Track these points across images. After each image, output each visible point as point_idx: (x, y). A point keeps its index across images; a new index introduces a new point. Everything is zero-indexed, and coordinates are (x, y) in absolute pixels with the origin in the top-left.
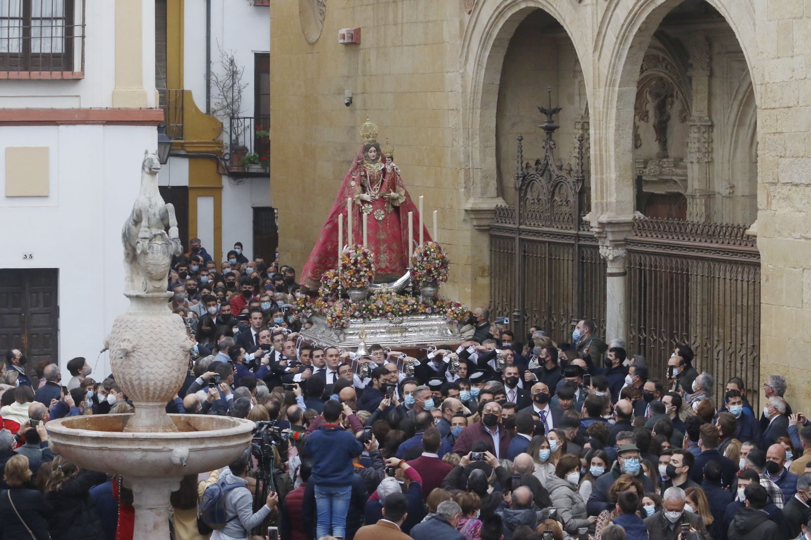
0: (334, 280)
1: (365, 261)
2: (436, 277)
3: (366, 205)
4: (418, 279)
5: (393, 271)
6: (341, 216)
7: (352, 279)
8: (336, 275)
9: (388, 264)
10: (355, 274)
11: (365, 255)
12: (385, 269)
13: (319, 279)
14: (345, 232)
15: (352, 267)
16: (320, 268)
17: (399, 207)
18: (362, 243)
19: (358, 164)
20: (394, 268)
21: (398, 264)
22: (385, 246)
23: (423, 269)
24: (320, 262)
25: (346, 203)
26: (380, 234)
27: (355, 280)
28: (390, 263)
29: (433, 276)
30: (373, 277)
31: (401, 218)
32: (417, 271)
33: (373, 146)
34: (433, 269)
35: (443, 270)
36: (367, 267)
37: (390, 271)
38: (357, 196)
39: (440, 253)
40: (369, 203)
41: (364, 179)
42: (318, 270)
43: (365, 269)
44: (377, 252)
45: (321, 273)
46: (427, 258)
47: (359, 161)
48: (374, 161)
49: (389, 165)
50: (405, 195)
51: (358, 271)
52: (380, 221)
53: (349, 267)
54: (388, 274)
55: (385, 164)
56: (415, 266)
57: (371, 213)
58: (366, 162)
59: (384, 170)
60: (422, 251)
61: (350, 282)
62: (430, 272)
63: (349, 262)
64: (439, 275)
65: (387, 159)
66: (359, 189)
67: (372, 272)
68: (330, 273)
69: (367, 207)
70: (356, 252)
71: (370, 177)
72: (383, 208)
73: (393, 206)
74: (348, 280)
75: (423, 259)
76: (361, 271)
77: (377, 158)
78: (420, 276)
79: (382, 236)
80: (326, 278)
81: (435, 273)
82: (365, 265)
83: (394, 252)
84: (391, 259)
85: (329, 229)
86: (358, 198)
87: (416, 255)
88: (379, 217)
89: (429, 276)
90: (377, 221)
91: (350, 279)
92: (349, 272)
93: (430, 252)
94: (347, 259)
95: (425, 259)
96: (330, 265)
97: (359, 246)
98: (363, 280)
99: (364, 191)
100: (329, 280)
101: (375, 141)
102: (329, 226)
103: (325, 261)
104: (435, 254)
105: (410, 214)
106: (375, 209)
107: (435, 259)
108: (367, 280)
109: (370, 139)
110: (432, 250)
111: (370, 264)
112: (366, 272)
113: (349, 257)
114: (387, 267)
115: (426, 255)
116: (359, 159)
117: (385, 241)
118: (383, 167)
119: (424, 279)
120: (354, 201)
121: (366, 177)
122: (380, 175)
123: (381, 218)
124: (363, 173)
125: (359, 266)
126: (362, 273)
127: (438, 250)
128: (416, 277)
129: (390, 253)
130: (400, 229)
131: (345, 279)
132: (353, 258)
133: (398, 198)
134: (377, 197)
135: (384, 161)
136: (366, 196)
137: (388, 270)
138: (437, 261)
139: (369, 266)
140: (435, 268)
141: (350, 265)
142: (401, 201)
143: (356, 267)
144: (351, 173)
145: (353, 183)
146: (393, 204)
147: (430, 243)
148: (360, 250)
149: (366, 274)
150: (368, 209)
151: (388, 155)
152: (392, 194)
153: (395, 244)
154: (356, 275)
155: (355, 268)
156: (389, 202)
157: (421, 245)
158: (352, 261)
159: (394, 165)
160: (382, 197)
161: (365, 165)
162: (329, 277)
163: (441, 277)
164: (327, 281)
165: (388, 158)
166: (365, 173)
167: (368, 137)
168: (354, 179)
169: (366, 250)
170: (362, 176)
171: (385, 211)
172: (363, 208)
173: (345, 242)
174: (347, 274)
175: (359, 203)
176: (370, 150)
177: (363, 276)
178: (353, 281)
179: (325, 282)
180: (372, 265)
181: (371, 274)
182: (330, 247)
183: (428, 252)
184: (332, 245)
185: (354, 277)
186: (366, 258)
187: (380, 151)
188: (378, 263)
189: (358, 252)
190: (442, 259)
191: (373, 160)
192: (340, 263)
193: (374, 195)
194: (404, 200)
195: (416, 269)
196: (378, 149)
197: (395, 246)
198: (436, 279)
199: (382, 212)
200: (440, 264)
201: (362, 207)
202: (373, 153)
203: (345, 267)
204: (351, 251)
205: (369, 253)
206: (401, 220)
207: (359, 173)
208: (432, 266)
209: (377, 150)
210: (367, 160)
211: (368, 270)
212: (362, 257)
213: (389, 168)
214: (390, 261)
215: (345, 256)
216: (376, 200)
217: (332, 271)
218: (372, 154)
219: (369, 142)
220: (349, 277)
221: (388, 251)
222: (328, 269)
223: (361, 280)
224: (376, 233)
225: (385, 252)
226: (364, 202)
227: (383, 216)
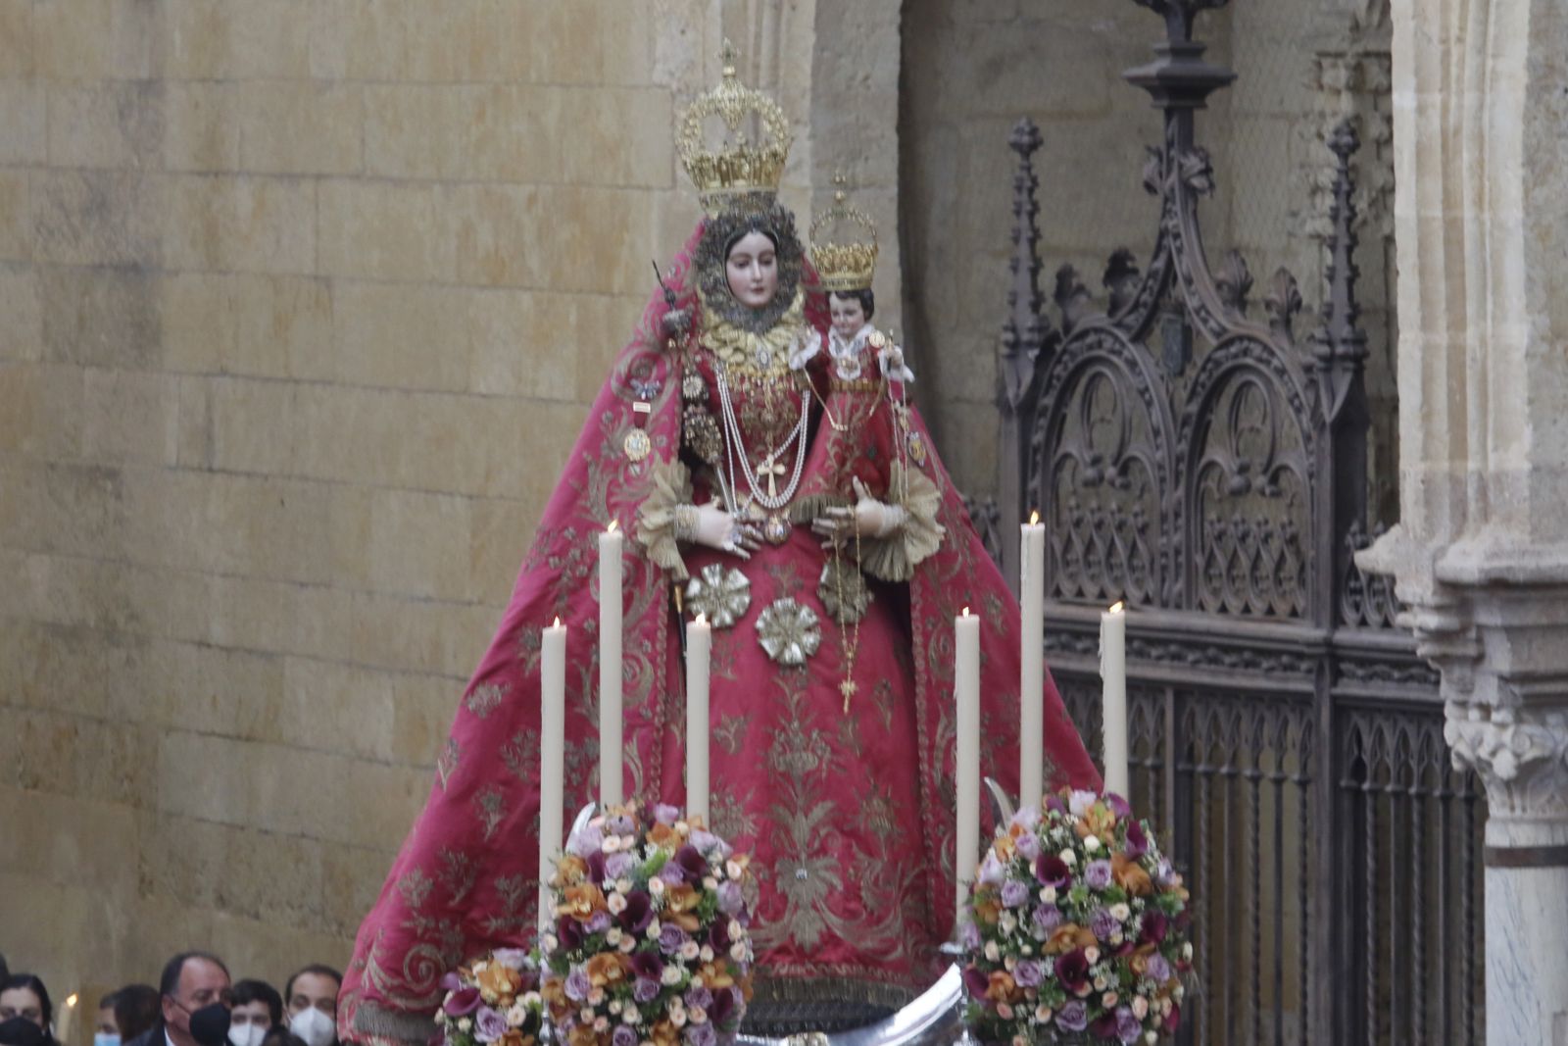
0: (516, 1015)
1: (692, 900)
2: (1109, 1001)
3: (712, 574)
4: (1005, 1010)
5: (868, 960)
6: (555, 632)
7: (615, 1007)
8: (526, 982)
9: (835, 922)
10: (629, 976)
11: (693, 865)
12: (816, 949)
13: (428, 1003)
14: (580, 728)
15: (614, 936)
16: (437, 943)
17: (904, 587)
18: (679, 799)
19: (669, 332)
20: (869, 944)
21: (894, 924)
22: (819, 811)
23: (1038, 954)
24: (436, 903)
25: (592, 559)
26: (788, 746)
27: (632, 1016)
28: (850, 915)
29: (1095, 999)
30: (739, 999)
31: (918, 650)
32: (999, 965)
33: (758, 225)
34: (1092, 954)
35: (1153, 962)
36: (700, 938)
37: (847, 960)
38: (655, 519)
39: (1136, 858)
40: (728, 560)
41: (698, 417)
42: (426, 950)
43: (690, 950)
44: (770, 852)
45: (439, 972)
46: (1062, 892)
47: (674, 315)
48: (764, 316)
49: (849, 337)
50: (940, 519)
51: (650, 962)
52: (793, 666)
53: (600, 934)
54: (835, 981)
55: (824, 331)
56: (990, 932)
57: (738, 619)
58: (712, 317)
59: (820, 368)
60: (1032, 847)
61: (601, 1025)
62: (1072, 970)
63: (598, 908)
64: (1129, 987)
65: (834, 300)
66: (670, 475)
67: (732, 968)
68: (491, 973)
69: (714, 581)
70: (640, 846)
71: (737, 409)
72: (809, 592)
73: (872, 583)
74: (587, 1015)
75: (1034, 893)
76: (666, 960)
77: (782, 300)
78: (1016, 997)
79: (807, 758)
80: (469, 1000)
81: (1103, 979)
82: (692, 924)
83: (871, 852)
84: (852, 891)
85: (496, 711)
86: (667, 529)
87: (994, 868)
88: (785, 645)
89: (1071, 995)
90: (775, 665)
91: (601, 1010)
92: (598, 968)
93: (1080, 855)
94: (588, 887)
95: (1048, 894)
96: (494, 924)
97: (663, 812)
98: (678, 1016)
99: (700, 490)
100: (483, 1013)
101: (770, 199)
102: (492, 694)
103: (469, 898)
104: (1108, 867)
105: (967, 623)
106: (762, 596)
107: (1105, 897)
108: (700, 1016)
109: (741, 186)
110: (1092, 843)
111: (722, 921)
112: (694, 966)
113: (598, 876)
114: (830, 939)
115: (1052, 869)
116: (671, 303)
117: (819, 786)
118: (812, 350)
119: (1042, 1016)
120: (643, 549)
121: (712, 405)
122: (796, 399)
123: (795, 652)
124: (694, 386)
125: (654, 930)
126: (672, 975)
127: (1126, 846)
128: (995, 1000)
129: (847, 856)
130: (912, 710)
131: (573, 1008)
132: (624, 886)
133: (896, 536)
134: (776, 529)
135: (818, 315)
136: (711, 522)
137: (833, 956)
138: (1120, 911)
139: (715, 935)
140: (1108, 951)
141: (601, 923)
142: (916, 552)
143: (640, 936)
144: (626, 382)
145: (636, 444)
146: (870, 567)
147: (1080, 800)
148: (664, 834)
149: (697, 982)
150: (721, 596)
151: (845, 278)
152: (868, 508)
153: (877, 803)
154: (640, 983)
155: (631, 944)
156: (848, 559)
157: (1028, 815)
158: (617, 904)
159: (877, 339)
160: (803, 530)
161: (708, 341)
162: (488, 993)
163: (1139, 1006)
164: (472, 1016)
165: (844, 296)
166: (710, 381)
167: (728, 174)
168: (640, 421)
169: (699, 841)
170: (686, 402)
171: (821, 607)
172: (695, 587)
173: (579, 790)
174: (586, 981)
175: (671, 557)
176: (737, 249)
177: (682, 990)
178: (616, 1020)
179: (464, 1024)
180: (735, 929)
181: (724, 982)
182: (495, 819)
183: (1068, 856)
184: (507, 807)
185: (628, 995)
186: (698, 886)
187: (799, 255)
188: (776, 916)
189: (652, 850)
190: (1149, 899)
191: (757, 311)
192: (548, 910)
193: (756, 514)
194: (933, 546)
195: (992, 950)
196: (784, 244)
197: (877, 816)
198: (1110, 1016)
199: (807, 616)
200: (1137, 923)
201: (685, 585)
202: (756, 270)
203: (571, 932)
204: (609, 845)
205: (716, 857)
206: (920, 664)
207: (670, 387)
208: (1088, 936)
209: (778, 251)
210: (718, 308)
211: (707, 954)
212: (675, 879)
213: (844, 354)
214: (848, 902)
215: (576, 872)
216: (768, 544)
217: (505, 958)
218: (751, 276)
219: (735, 201)
220: (597, 998)
221: (837, 843)
222: (483, 944)
223: (664, 1016)
224: (769, 740)
225: (823, 851)
226: (697, 553)
227: (810, 640)
